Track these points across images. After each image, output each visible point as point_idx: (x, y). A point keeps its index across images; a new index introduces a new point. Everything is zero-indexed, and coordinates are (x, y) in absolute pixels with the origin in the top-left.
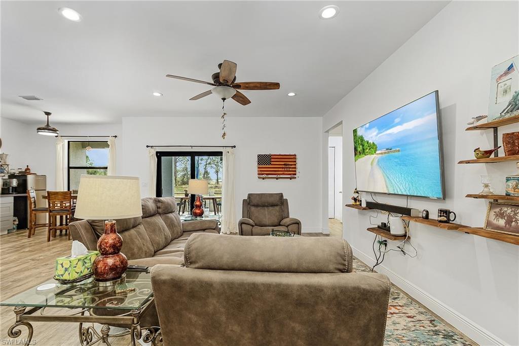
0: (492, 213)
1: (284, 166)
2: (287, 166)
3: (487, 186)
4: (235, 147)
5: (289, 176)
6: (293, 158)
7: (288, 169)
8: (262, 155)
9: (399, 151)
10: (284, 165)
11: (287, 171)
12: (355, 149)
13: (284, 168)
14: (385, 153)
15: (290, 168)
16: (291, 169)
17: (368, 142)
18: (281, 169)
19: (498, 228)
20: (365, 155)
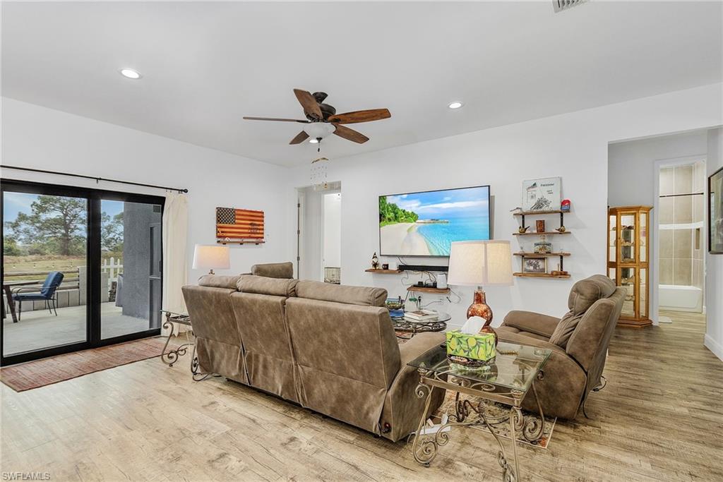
0: (525, 264)
1: (250, 226)
2: (255, 227)
3: (522, 248)
4: (186, 191)
5: (254, 240)
6: (260, 215)
7: (255, 231)
8: (224, 209)
9: (447, 222)
10: (251, 224)
11: (254, 233)
12: (380, 215)
13: (251, 229)
14: (430, 223)
15: (258, 229)
16: (258, 231)
17: (404, 211)
18: (246, 231)
19: (530, 271)
20: (399, 222)
